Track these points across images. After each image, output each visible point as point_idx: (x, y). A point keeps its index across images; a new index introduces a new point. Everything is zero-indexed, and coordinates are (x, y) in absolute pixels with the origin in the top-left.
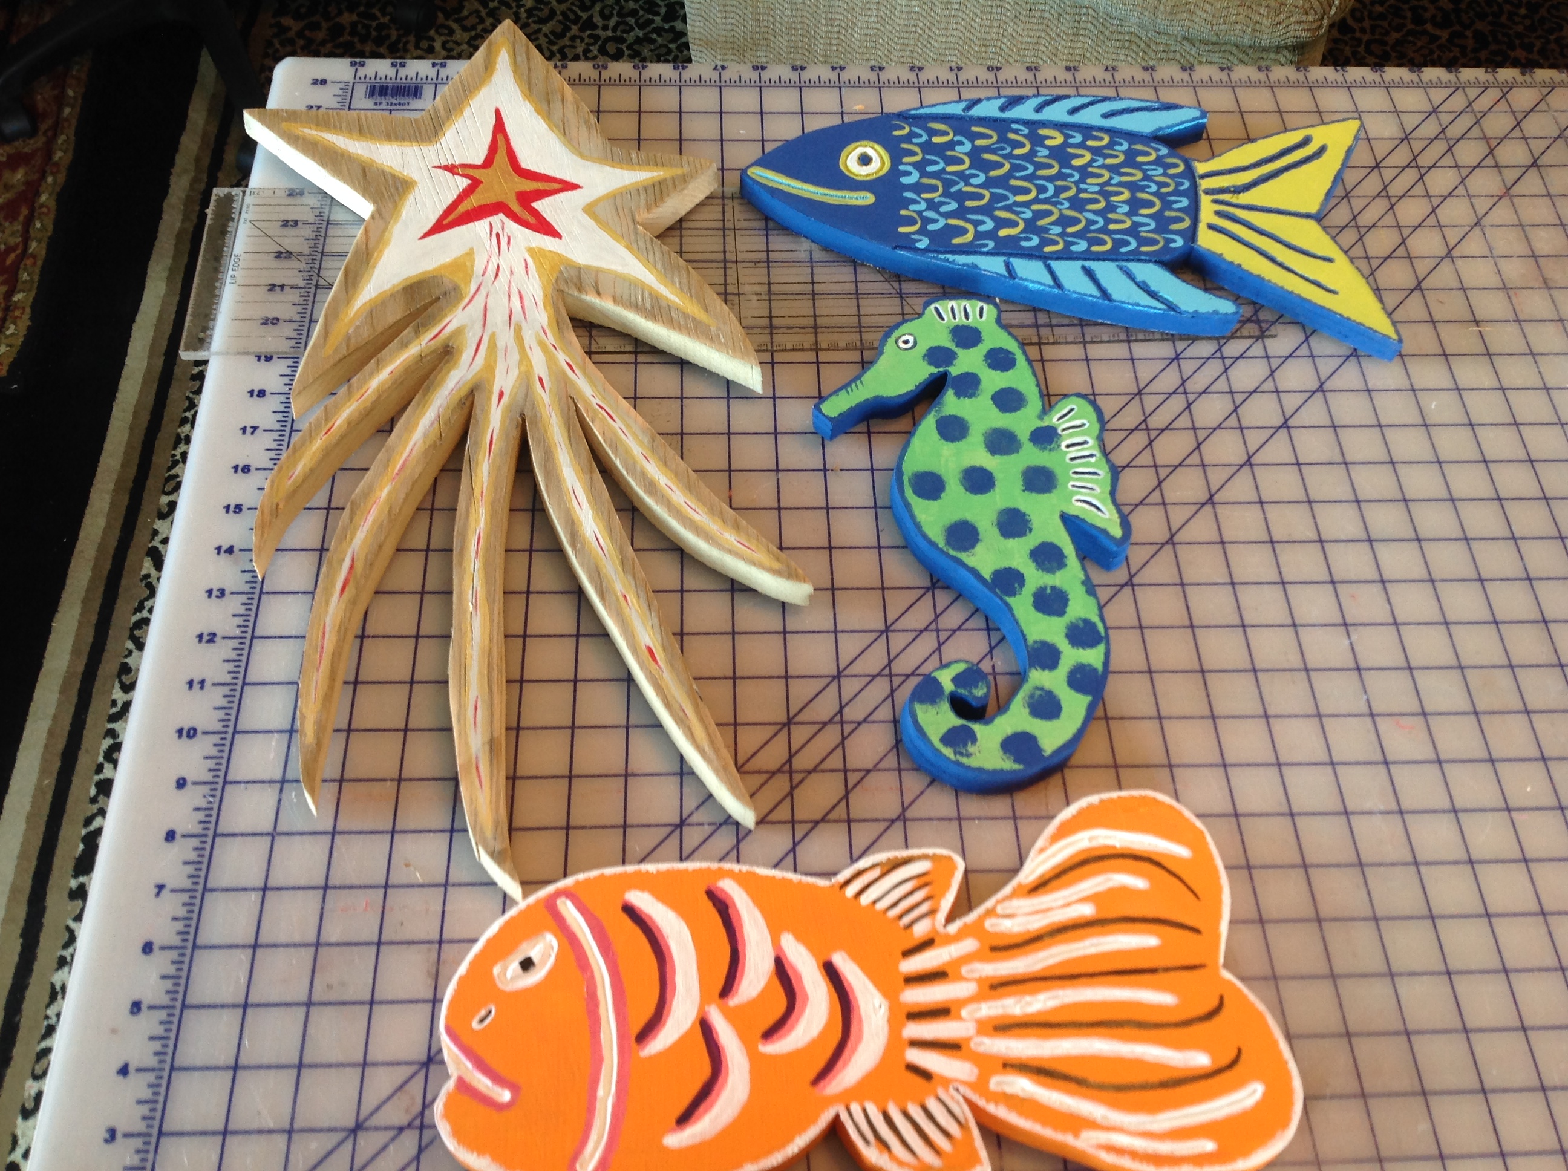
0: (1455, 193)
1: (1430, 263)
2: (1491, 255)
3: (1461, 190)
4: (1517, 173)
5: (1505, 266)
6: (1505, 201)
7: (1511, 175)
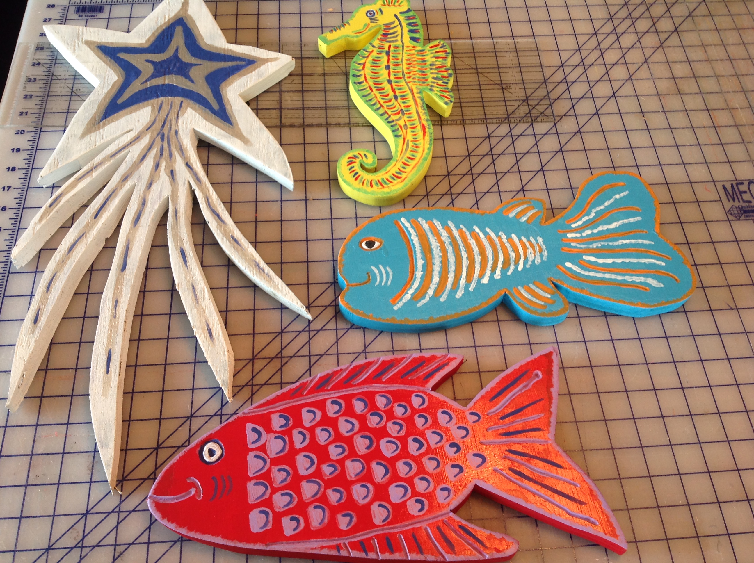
0: (634, 46)
1: (620, 83)
2: (652, 78)
3: (638, 45)
4: (666, 35)
5: (659, 83)
6: (661, 49)
7: (663, 36)
